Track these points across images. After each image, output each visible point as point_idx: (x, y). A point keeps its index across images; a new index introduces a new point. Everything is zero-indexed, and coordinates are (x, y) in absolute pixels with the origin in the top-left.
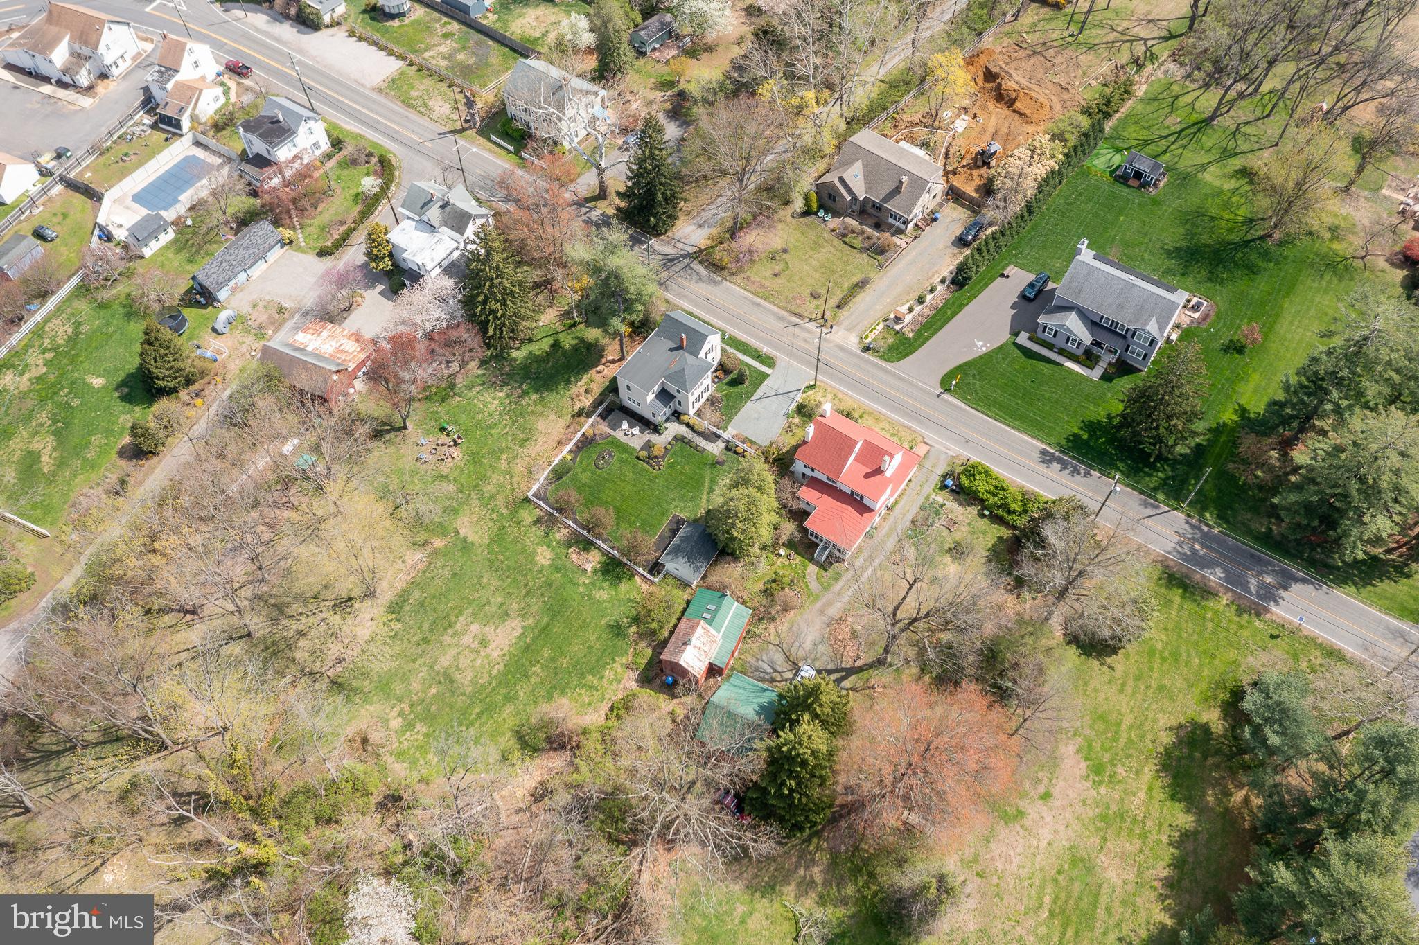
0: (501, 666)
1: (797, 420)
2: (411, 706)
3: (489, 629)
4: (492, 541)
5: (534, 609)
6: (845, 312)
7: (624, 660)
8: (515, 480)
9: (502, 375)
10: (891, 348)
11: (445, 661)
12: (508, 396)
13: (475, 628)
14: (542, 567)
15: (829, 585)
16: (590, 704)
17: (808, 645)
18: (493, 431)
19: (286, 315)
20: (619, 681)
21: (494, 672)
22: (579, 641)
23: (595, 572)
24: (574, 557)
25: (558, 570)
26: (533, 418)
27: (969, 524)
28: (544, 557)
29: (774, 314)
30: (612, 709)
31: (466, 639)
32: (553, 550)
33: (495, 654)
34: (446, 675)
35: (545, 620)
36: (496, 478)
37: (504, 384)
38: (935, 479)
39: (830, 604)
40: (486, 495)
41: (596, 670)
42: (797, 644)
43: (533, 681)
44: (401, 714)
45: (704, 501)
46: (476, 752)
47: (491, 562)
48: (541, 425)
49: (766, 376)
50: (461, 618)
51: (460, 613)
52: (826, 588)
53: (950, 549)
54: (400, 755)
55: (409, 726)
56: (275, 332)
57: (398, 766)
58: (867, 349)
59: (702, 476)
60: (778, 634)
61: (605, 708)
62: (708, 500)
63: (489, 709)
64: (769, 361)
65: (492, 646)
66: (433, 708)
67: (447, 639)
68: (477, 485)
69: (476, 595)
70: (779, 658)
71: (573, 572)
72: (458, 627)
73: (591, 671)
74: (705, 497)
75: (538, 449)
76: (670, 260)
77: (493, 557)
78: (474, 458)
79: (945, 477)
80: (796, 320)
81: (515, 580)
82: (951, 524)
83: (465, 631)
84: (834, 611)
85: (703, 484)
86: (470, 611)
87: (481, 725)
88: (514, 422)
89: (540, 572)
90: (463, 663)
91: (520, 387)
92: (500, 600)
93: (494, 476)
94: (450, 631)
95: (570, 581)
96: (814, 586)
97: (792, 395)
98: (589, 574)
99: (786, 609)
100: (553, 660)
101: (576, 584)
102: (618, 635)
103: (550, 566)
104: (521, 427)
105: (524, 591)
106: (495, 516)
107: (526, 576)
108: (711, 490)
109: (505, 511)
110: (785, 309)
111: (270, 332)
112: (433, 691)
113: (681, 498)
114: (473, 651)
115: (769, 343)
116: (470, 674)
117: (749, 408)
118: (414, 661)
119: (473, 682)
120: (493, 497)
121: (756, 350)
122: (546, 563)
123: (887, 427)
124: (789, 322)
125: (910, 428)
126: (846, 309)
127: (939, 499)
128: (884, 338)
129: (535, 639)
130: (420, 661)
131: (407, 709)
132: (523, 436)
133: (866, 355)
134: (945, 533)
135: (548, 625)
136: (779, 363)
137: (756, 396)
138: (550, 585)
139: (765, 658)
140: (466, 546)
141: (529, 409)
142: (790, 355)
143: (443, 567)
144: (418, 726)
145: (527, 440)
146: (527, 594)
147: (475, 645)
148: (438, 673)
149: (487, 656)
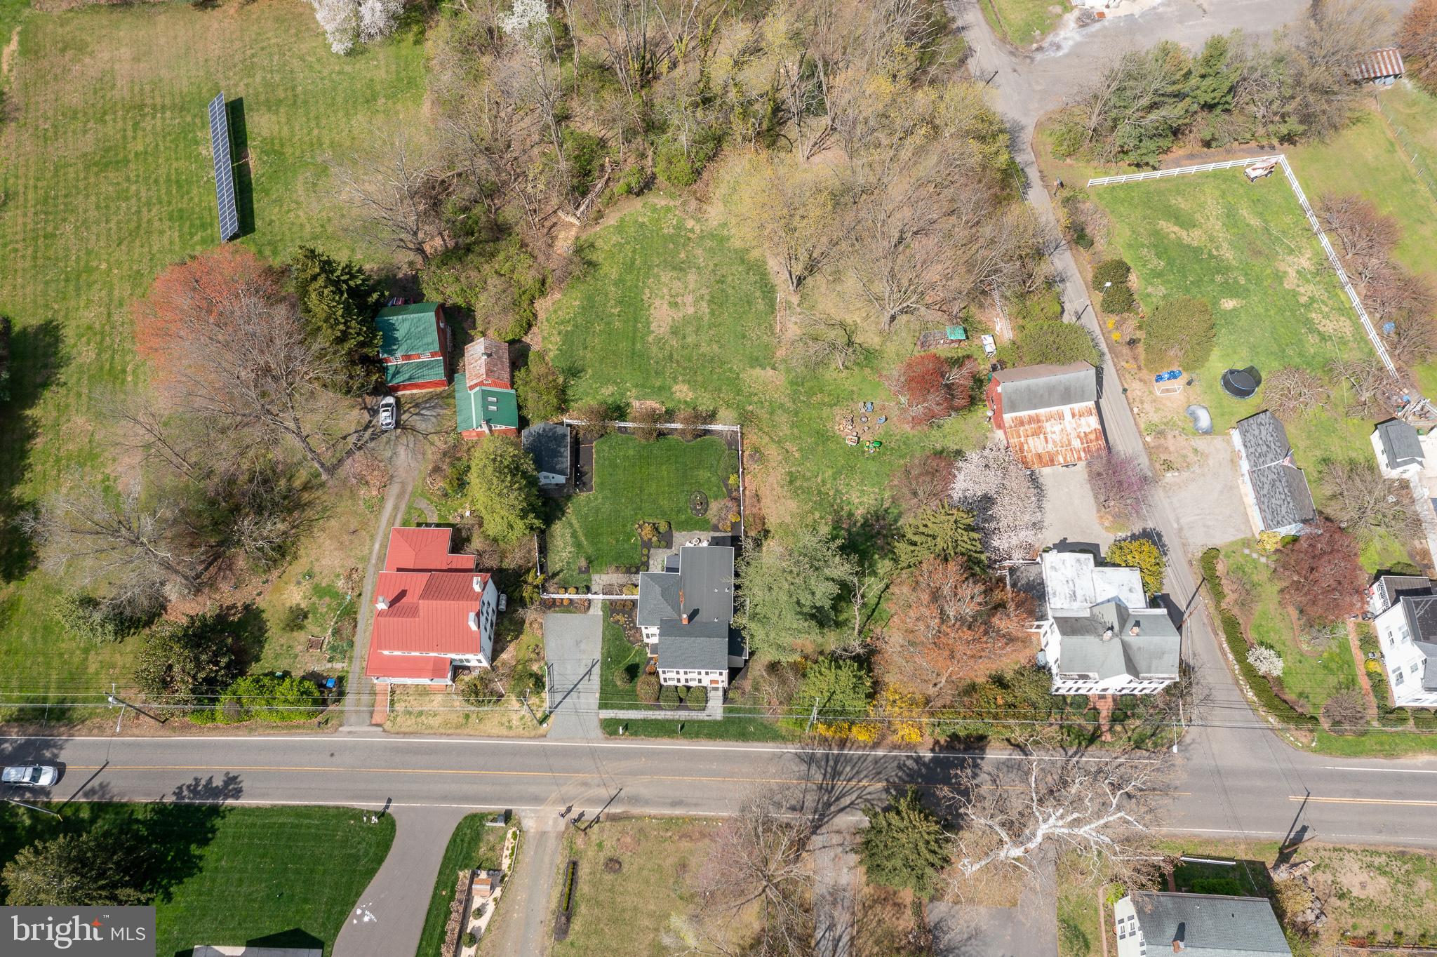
0: (645, 298)
1: (535, 668)
2: (689, 239)
3: (678, 315)
4: (738, 378)
5: (655, 349)
6: (561, 862)
7: (551, 354)
8: (766, 439)
9: (879, 533)
10: (476, 838)
11: (692, 277)
12: (850, 515)
13: (691, 311)
14: (677, 383)
15: (409, 513)
16: (555, 311)
17: (402, 451)
18: (830, 472)
19: (1157, 466)
20: (544, 338)
21: (647, 291)
22: (598, 347)
23: (628, 405)
24: (657, 406)
25: (661, 389)
26: (807, 507)
27: (296, 656)
28: (682, 392)
29: (647, 803)
30: (535, 316)
31: (689, 299)
32: (679, 402)
33: (657, 303)
34: (681, 269)
35: (638, 346)
36: (785, 430)
37: (866, 524)
38: (350, 686)
39: (400, 495)
40: (779, 412)
41: (567, 337)
42: (411, 445)
43: (612, 302)
44: (692, 230)
45: (574, 522)
46: (615, 239)
47: (722, 363)
48: (792, 505)
49: (603, 706)
50: (707, 310)
51: (712, 313)
52: (410, 507)
53: (306, 617)
54: (668, 209)
55: (678, 227)
56: (1145, 443)
57: (663, 203)
58: (507, 816)
59: (593, 543)
60: (432, 444)
61: (542, 315)
62: (571, 525)
63: (630, 267)
64: (610, 728)
65: (665, 306)
66: (671, 246)
67: (704, 291)
68: (796, 414)
69: (711, 332)
70: (421, 426)
71: (647, 394)
72: (704, 304)
73: (572, 332)
74: (576, 525)
75: (772, 480)
76: (828, 805)
77: (725, 367)
78: (823, 437)
79: (341, 693)
80: (615, 809)
81: (690, 361)
82: (314, 644)
83: (696, 303)
84: (394, 489)
85: (586, 535)
86: (706, 319)
87: (626, 256)
88: (820, 492)
89: (675, 379)
90: (677, 284)
91: (848, 531)
92: (689, 340)
93: (788, 432)
94: (707, 297)
95: (643, 386)
96: (423, 504)
97: (558, 697)
98: (631, 400)
99: (437, 469)
100: (608, 324)
101: (636, 386)
102: (570, 369)
103: (670, 388)
104: (807, 491)
105: (675, 356)
106: (755, 399)
107: (685, 369)
108: (574, 535)
109: (750, 408)
110: (639, 818)
111: (1148, 439)
112: (683, 255)
113: (598, 510)
114: (677, 295)
115: (627, 754)
116: (665, 278)
117: (594, 650)
118: (716, 265)
119: (657, 277)
120: (772, 413)
121: (635, 734)
122: (676, 388)
123: (431, 721)
124: (622, 801)
125: (405, 734)
126: (563, 866)
127: (338, 666)
128: (492, 849)
129: (635, 330)
130: (711, 267)
131: (691, 235)
132: (798, 484)
133: (502, 807)
134: (316, 630)
135: (634, 344)
136: (598, 732)
137: (597, 670)
138: (656, 373)
139: (434, 420)
140: (755, 362)
141: (817, 515)
142: (593, 753)
143: (759, 337)
144: (672, 231)
145: (791, 482)
146: (671, 355)
147: (679, 300)
148: (689, 267)
149: (663, 298)
